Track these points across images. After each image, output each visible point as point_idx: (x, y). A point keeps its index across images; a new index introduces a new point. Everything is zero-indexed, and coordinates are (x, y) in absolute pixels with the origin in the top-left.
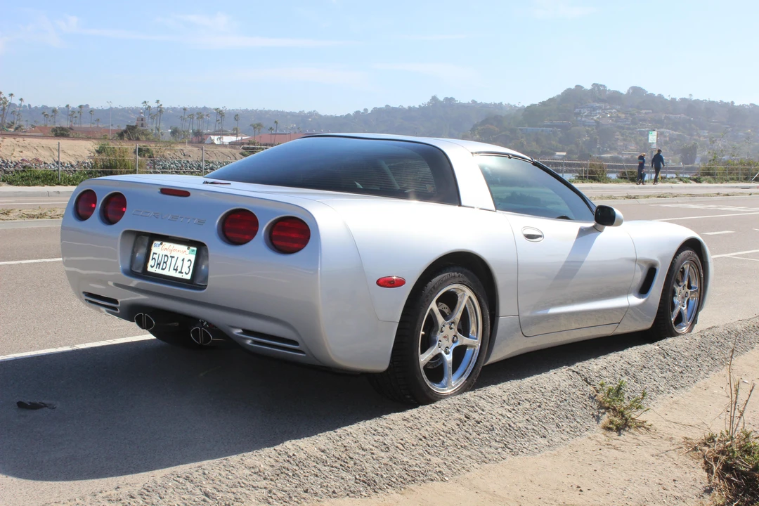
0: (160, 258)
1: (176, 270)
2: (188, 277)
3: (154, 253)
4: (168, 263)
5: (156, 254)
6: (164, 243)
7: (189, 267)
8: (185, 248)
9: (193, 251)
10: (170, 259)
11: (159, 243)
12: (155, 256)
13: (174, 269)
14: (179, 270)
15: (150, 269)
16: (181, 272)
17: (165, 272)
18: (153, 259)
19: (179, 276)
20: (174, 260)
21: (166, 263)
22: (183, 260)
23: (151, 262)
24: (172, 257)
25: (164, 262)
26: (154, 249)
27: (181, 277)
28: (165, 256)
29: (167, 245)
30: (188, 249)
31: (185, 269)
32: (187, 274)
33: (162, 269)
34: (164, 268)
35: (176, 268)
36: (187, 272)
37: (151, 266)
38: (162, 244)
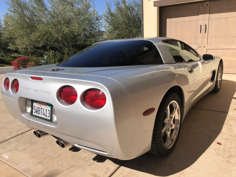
0: (37, 109)
1: (44, 115)
4: (40, 111)
5: (35, 106)
7: (49, 114)
10: (41, 109)
12: (35, 108)
14: (45, 115)
15: (34, 114)
17: (40, 115)
19: (45, 117)
20: (43, 110)
22: (46, 110)
24: (42, 108)
25: (39, 111)
28: (39, 107)
31: (48, 115)
32: (49, 117)
33: (38, 114)
34: (39, 113)
35: (44, 114)
36: (49, 116)
37: (34, 112)
38: (37, 102)
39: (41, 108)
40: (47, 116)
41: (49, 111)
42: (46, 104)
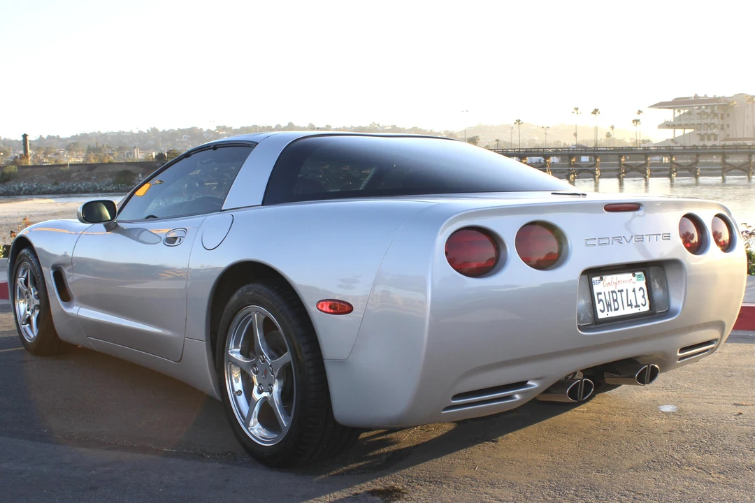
0: (608, 298)
1: (631, 305)
2: (646, 308)
3: (598, 294)
4: (619, 300)
5: (600, 293)
6: (604, 277)
7: (643, 297)
9: (639, 276)
10: (619, 294)
11: (598, 278)
12: (601, 297)
13: (628, 305)
14: (634, 304)
15: (601, 316)
16: (637, 306)
17: (621, 313)
18: (599, 301)
19: (635, 311)
20: (624, 294)
21: (616, 300)
22: (634, 291)
23: (599, 306)
24: (621, 291)
25: (614, 301)
26: (596, 289)
27: (639, 311)
28: (613, 292)
29: (608, 278)
30: (634, 275)
31: (641, 301)
32: (644, 305)
33: (615, 310)
34: (616, 307)
35: (629, 303)
36: (644, 303)
37: (601, 310)
38: (602, 279)
39: (619, 291)
40: (639, 306)
41: (641, 290)
42: (630, 275)
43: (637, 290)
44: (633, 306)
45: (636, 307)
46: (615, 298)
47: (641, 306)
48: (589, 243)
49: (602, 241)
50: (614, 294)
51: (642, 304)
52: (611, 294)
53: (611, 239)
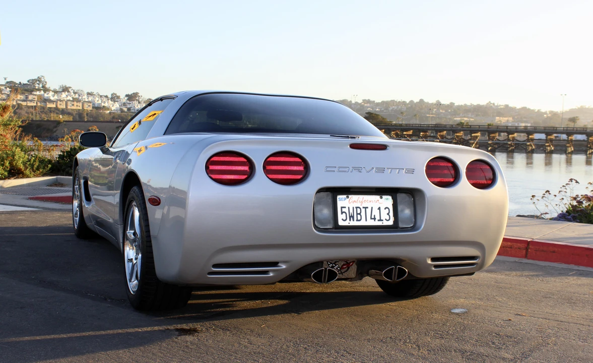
0: (351, 211)
1: (375, 219)
2: (391, 223)
3: (342, 208)
4: (363, 214)
5: (345, 207)
6: (350, 196)
7: (388, 214)
8: (377, 197)
9: (387, 199)
10: (363, 210)
11: (345, 196)
12: (344, 210)
13: (371, 218)
14: (378, 218)
15: (341, 223)
16: (380, 220)
17: (363, 223)
18: (342, 213)
19: (380, 223)
20: (369, 211)
21: (360, 214)
22: (379, 209)
23: (341, 217)
24: (366, 208)
25: (357, 214)
26: (340, 204)
27: (382, 224)
28: (357, 208)
29: (354, 197)
30: (381, 198)
31: (384, 216)
33: (357, 220)
34: (359, 218)
35: (373, 217)
36: (388, 219)
37: (343, 219)
38: (348, 197)
39: (363, 208)
40: (382, 220)
41: (387, 209)
42: (378, 197)
43: (382, 209)
44: (376, 220)
45: (378, 220)
46: (359, 212)
47: (384, 220)
48: (329, 169)
49: (342, 169)
50: (359, 209)
51: (386, 219)
52: (355, 209)
53: (351, 169)
